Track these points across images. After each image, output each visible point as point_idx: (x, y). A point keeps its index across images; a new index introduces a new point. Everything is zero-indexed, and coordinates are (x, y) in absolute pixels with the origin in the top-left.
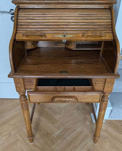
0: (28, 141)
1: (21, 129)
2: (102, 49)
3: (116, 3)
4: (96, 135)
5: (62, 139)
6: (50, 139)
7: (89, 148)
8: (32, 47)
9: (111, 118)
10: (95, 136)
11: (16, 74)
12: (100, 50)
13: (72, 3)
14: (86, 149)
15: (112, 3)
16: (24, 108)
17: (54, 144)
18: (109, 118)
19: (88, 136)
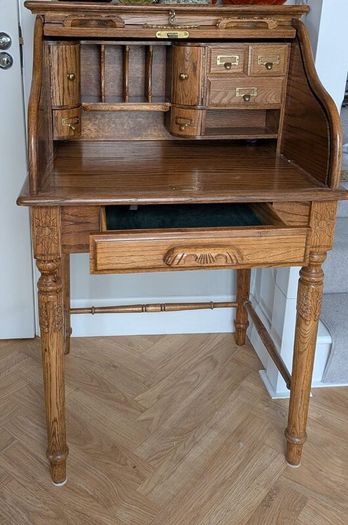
0: (44, 478)
1: (13, 439)
2: (279, 136)
3: (307, 12)
4: (294, 426)
5: (171, 460)
6: (127, 464)
7: (273, 482)
8: (73, 133)
9: (332, 382)
10: (288, 432)
11: (40, 194)
12: (275, 140)
13: (193, 11)
14: (265, 486)
15: (298, 11)
16: (51, 321)
17: (143, 479)
18: (323, 381)
19: (264, 444)
